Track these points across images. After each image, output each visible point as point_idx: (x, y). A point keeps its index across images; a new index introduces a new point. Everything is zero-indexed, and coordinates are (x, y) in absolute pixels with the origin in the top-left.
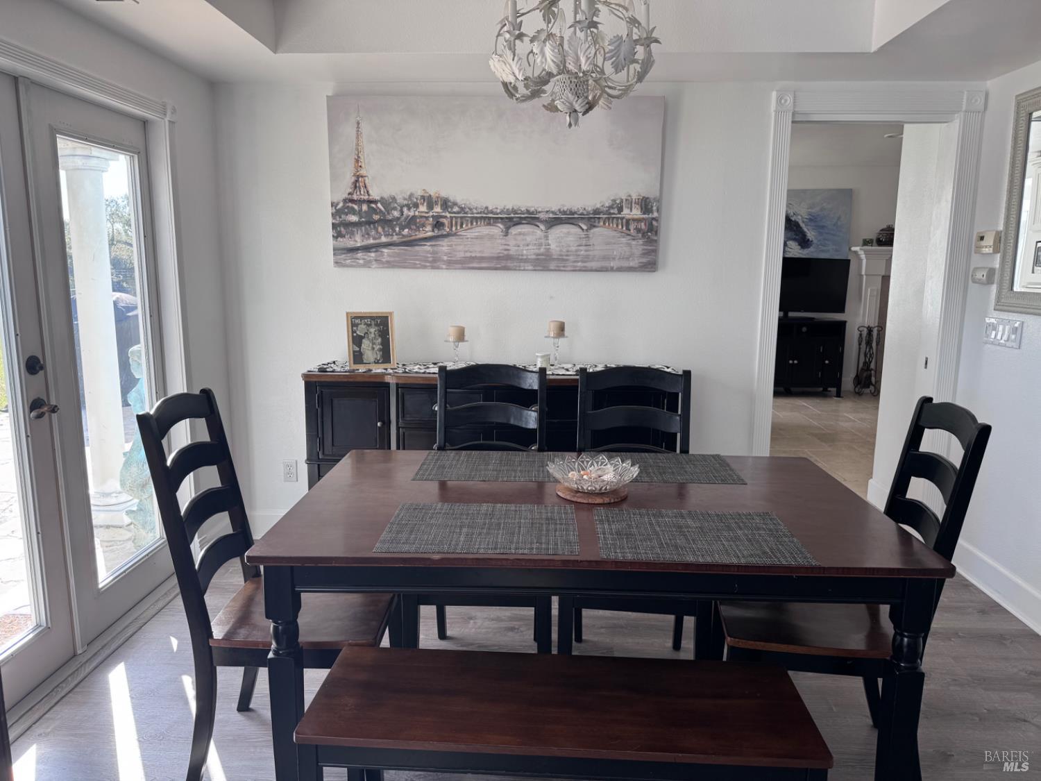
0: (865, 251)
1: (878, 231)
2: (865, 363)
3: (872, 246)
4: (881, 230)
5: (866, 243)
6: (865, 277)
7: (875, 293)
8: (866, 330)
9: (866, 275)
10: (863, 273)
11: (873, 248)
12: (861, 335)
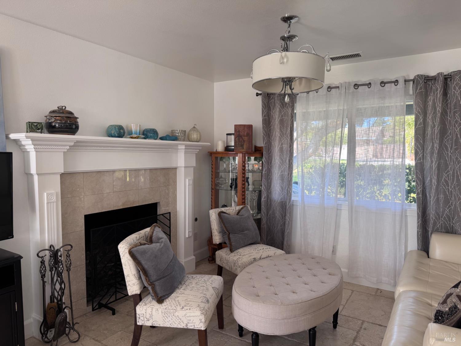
0: (33, 140)
1: (47, 113)
2: (52, 297)
3: (41, 133)
4: (51, 112)
5: (33, 127)
6: (36, 178)
7: (54, 199)
8: (47, 253)
9: (38, 174)
10: (33, 170)
11: (43, 135)
12: (43, 262)
